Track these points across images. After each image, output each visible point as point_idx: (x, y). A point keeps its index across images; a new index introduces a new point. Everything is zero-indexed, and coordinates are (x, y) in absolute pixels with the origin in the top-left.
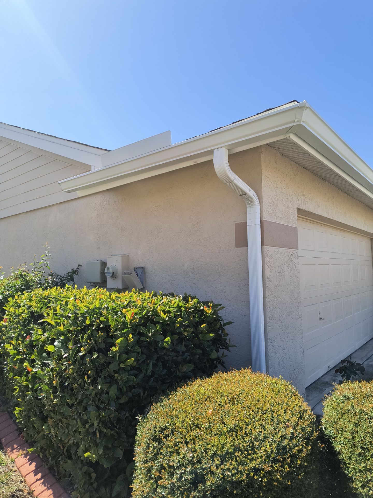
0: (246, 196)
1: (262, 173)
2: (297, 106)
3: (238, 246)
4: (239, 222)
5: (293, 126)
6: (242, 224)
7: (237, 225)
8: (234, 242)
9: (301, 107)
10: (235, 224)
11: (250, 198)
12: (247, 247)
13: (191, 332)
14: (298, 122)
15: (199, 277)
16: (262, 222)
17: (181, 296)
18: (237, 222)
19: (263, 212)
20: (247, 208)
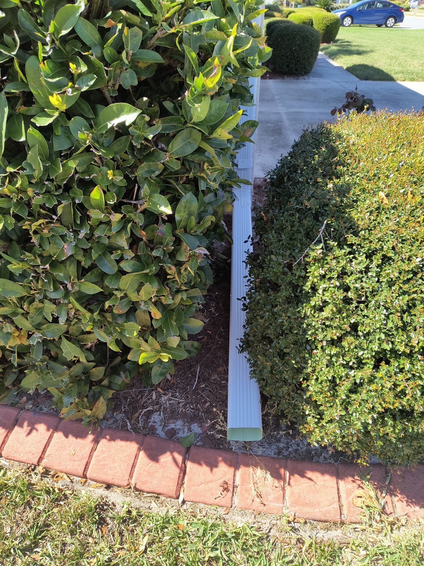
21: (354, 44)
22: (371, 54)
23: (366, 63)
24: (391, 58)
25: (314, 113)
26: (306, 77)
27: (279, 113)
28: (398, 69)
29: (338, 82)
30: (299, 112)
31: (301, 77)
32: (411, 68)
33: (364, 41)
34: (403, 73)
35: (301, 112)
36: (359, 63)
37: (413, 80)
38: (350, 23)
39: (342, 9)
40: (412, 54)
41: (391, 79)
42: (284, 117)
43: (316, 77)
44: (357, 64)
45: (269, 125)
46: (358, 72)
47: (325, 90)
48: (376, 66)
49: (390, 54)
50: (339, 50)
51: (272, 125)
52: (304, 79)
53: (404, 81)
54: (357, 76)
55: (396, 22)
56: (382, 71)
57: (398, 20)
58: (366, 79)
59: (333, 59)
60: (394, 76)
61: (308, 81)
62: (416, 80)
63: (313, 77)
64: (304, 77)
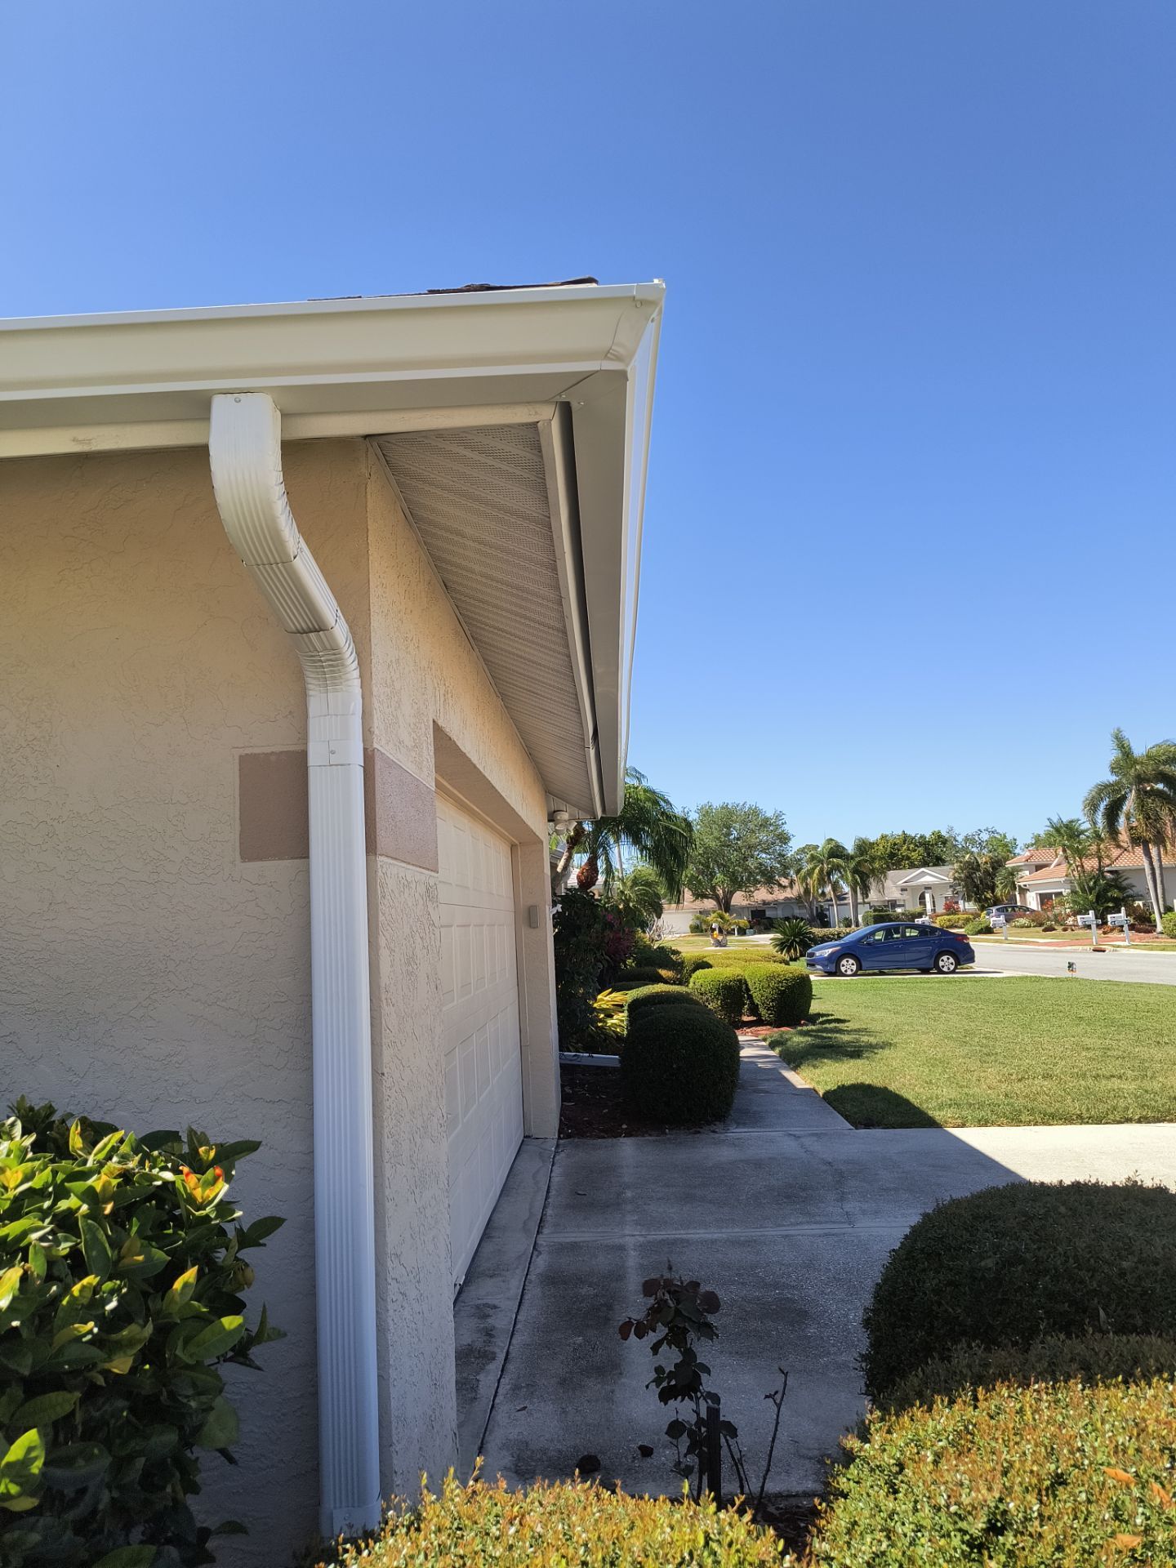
0: (320, 637)
1: (371, 558)
2: (630, 294)
3: (252, 849)
4: (256, 751)
5: (597, 371)
6: (273, 758)
7: (250, 766)
8: (231, 833)
9: (643, 302)
10: (240, 756)
11: (334, 649)
12: (307, 857)
13: (139, 1341)
14: (619, 358)
15: (36, 1004)
16: (369, 757)
17: (13, 1125)
18: (249, 751)
19: (371, 715)
20: (311, 693)
21: (851, 1026)
22: (887, 1052)
23: (867, 1080)
24: (932, 1063)
25: (714, 1242)
26: (719, 1127)
27: (621, 1248)
28: (948, 1093)
29: (797, 1137)
30: (674, 1242)
31: (707, 1128)
32: (979, 1091)
33: (876, 1015)
34: (958, 1105)
35: (682, 1241)
36: (853, 1081)
37: (984, 1123)
38: (854, 968)
39: (834, 943)
40: (985, 1050)
41: (930, 1123)
42: (632, 1260)
43: (744, 1125)
44: (848, 1083)
45: (584, 1290)
46: (849, 1107)
47: (758, 1164)
48: (892, 1087)
49: (931, 1052)
50: (813, 1046)
51: (592, 1292)
52: (714, 1132)
53: (963, 1126)
54: (847, 1118)
55: (958, 963)
56: (907, 1102)
57: (962, 959)
58: (869, 1124)
59: (795, 1069)
60: (938, 1115)
61: (722, 1137)
62: (993, 1124)
63: (738, 1125)
64: (713, 1127)
